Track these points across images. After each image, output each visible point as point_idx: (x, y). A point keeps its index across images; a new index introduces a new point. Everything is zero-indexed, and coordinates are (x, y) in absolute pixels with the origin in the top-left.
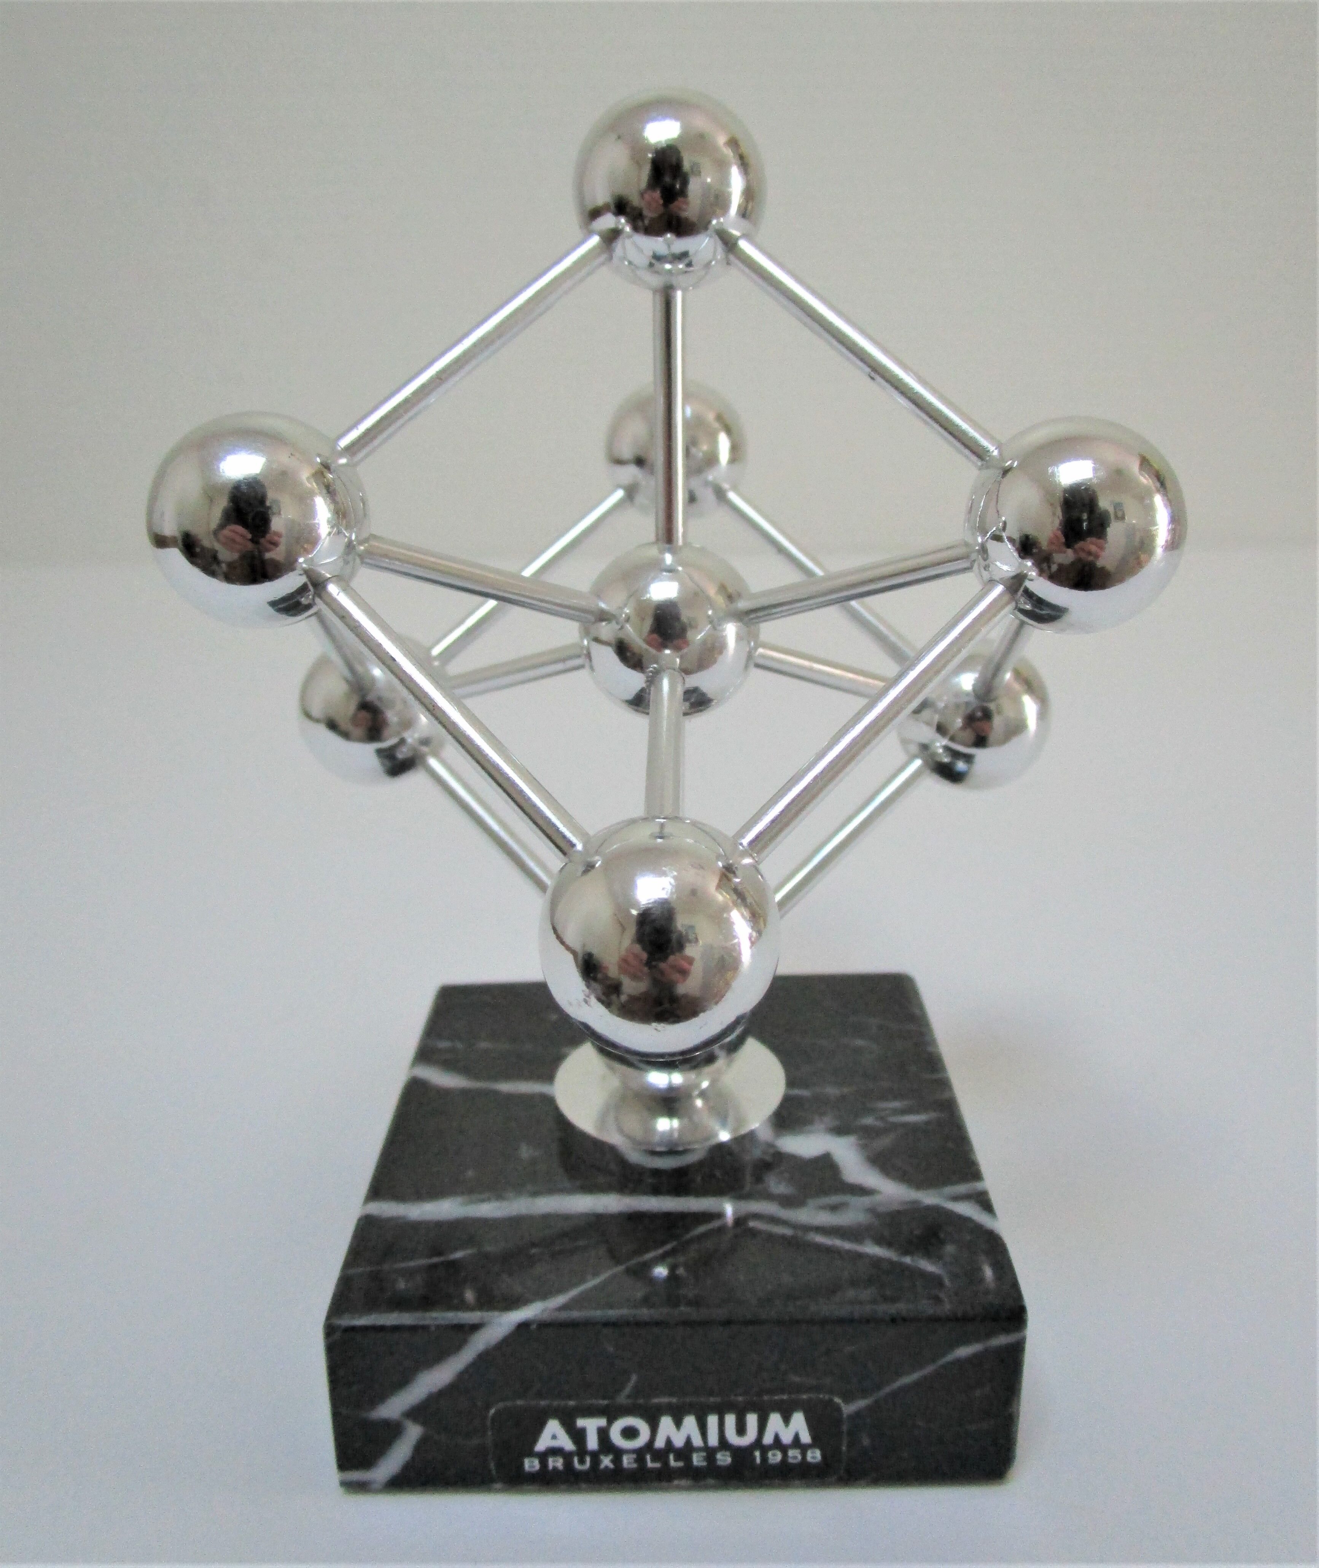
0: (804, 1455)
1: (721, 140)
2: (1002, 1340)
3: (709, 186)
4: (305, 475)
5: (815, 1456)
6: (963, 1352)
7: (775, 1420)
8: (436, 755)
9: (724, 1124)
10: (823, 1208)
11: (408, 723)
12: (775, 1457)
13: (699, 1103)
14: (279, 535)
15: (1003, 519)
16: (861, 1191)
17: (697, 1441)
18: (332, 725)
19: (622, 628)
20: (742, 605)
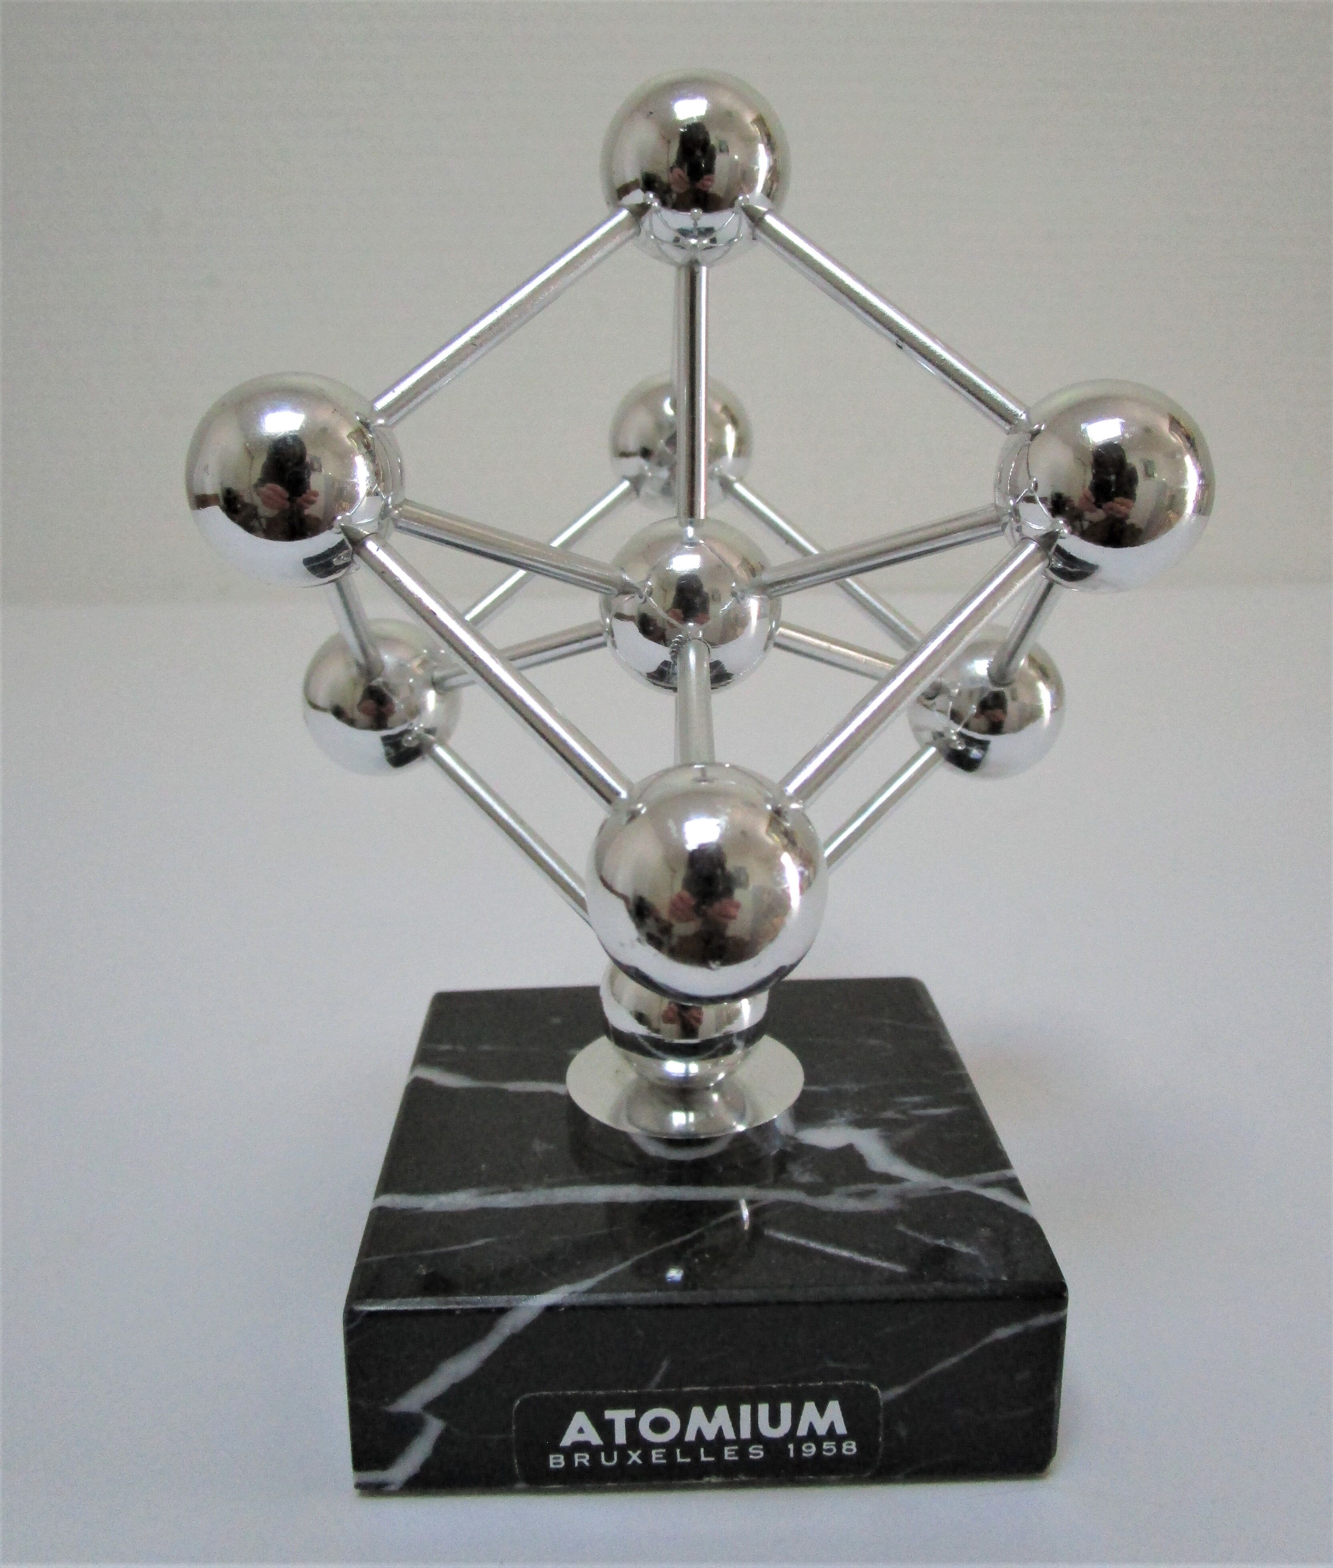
0: (839, 1447)
1: (749, 118)
2: (1041, 1320)
3: (736, 163)
4: (344, 432)
5: (850, 1448)
6: (1002, 1333)
7: (810, 1409)
8: (443, 743)
9: (741, 1118)
10: (850, 1195)
11: (415, 711)
12: (809, 1450)
13: (715, 1097)
14: (316, 494)
15: (1035, 479)
16: (888, 1179)
17: (729, 1434)
18: (338, 713)
19: (645, 601)
20: (766, 578)
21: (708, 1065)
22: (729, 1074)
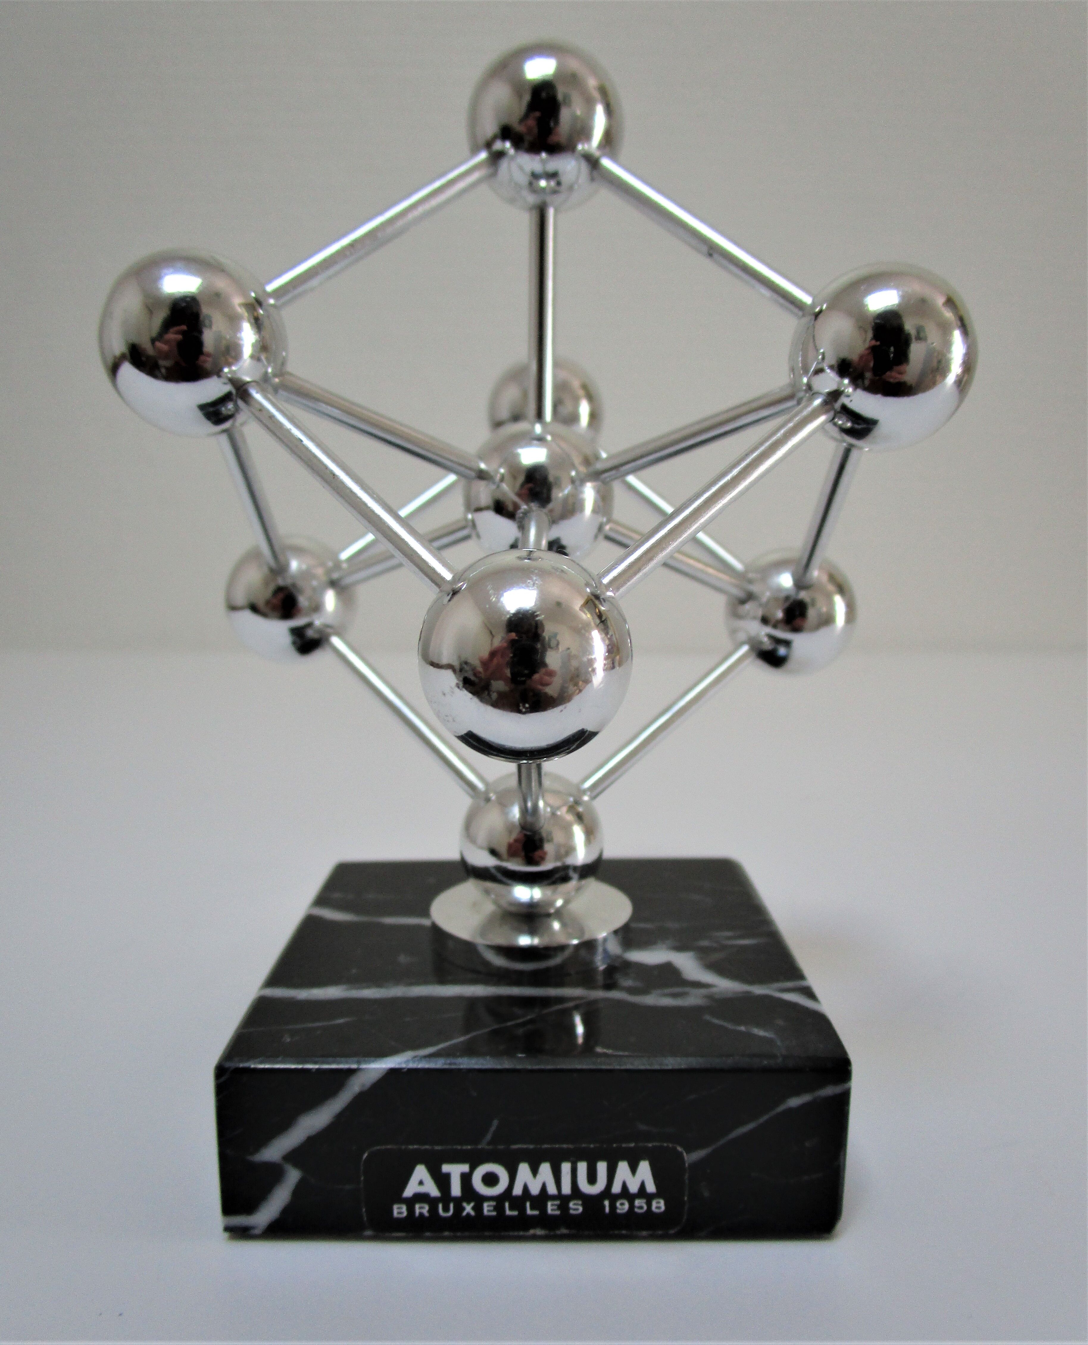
0: (649, 1204)
2: (829, 1091)
3: (577, 116)
5: (659, 1206)
6: (794, 1102)
7: (623, 1167)
8: (339, 634)
9: (576, 934)
10: (666, 995)
11: (317, 607)
12: (623, 1207)
15: (822, 351)
16: (699, 985)
17: (552, 1189)
18: (254, 608)
19: (498, 487)
20: (599, 466)
21: (549, 891)
22: (566, 902)
